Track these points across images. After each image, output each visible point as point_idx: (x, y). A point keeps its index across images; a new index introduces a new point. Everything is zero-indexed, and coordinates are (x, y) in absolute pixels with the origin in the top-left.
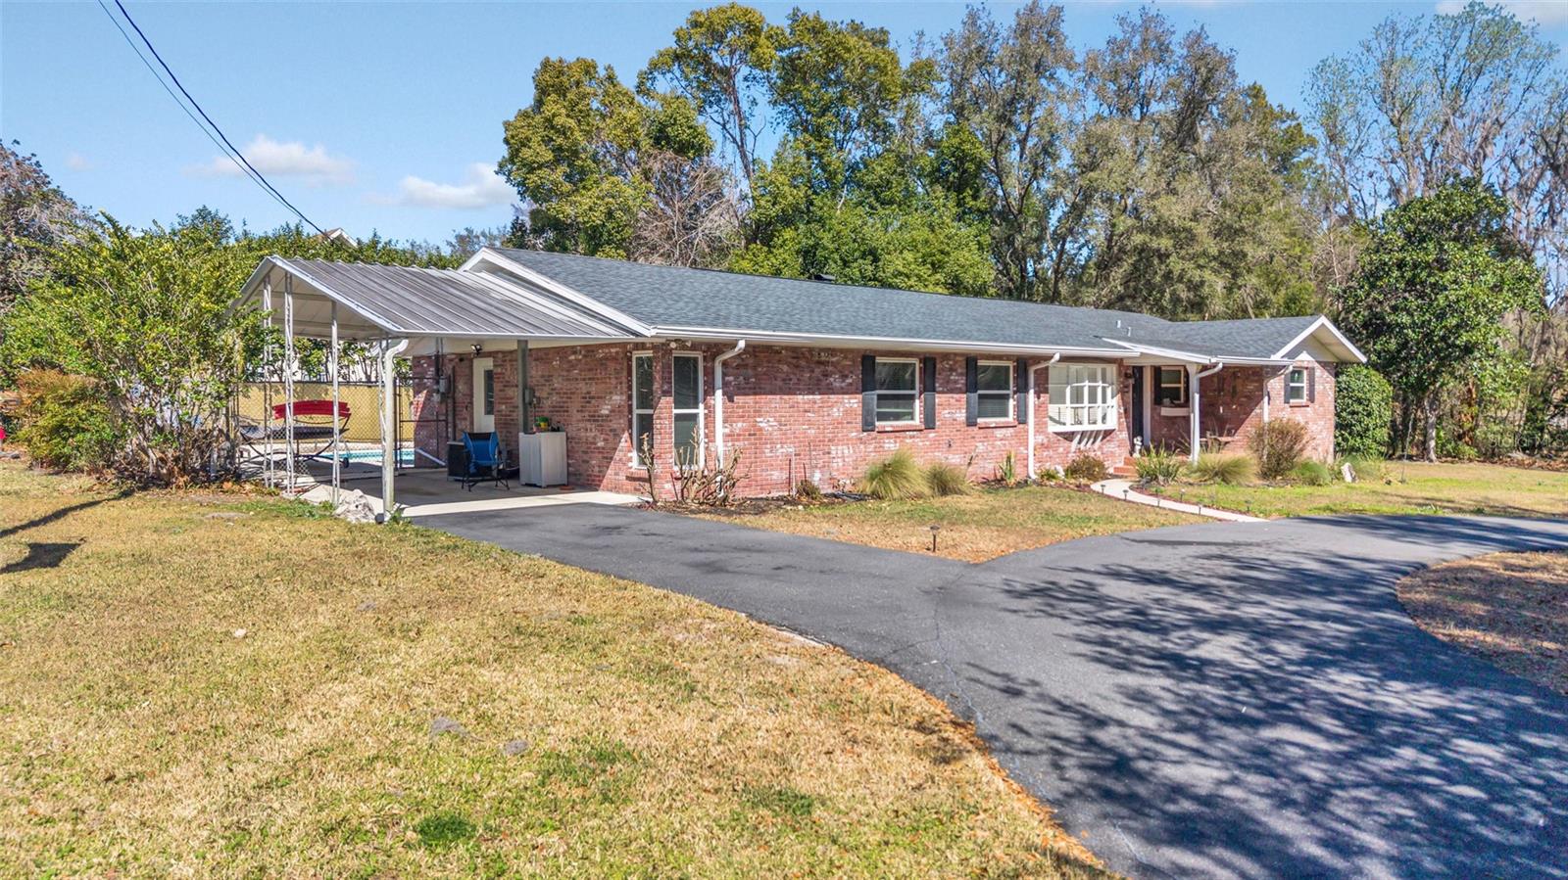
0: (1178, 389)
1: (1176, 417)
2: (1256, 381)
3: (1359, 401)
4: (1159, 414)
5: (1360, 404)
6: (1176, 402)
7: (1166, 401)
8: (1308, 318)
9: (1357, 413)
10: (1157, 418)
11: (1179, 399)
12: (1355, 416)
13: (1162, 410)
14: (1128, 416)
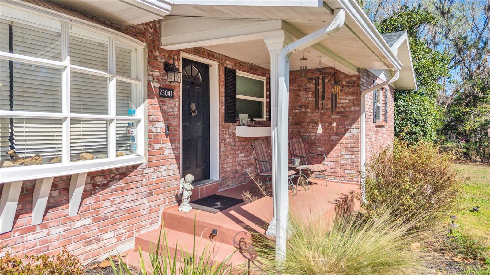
0: (261, 103)
1: (255, 139)
2: (352, 94)
3: (416, 123)
4: (233, 136)
5: (417, 125)
6: (257, 120)
7: (244, 117)
8: (399, 32)
9: (415, 133)
10: (229, 140)
11: (260, 116)
12: (413, 136)
13: (235, 129)
14: (174, 139)
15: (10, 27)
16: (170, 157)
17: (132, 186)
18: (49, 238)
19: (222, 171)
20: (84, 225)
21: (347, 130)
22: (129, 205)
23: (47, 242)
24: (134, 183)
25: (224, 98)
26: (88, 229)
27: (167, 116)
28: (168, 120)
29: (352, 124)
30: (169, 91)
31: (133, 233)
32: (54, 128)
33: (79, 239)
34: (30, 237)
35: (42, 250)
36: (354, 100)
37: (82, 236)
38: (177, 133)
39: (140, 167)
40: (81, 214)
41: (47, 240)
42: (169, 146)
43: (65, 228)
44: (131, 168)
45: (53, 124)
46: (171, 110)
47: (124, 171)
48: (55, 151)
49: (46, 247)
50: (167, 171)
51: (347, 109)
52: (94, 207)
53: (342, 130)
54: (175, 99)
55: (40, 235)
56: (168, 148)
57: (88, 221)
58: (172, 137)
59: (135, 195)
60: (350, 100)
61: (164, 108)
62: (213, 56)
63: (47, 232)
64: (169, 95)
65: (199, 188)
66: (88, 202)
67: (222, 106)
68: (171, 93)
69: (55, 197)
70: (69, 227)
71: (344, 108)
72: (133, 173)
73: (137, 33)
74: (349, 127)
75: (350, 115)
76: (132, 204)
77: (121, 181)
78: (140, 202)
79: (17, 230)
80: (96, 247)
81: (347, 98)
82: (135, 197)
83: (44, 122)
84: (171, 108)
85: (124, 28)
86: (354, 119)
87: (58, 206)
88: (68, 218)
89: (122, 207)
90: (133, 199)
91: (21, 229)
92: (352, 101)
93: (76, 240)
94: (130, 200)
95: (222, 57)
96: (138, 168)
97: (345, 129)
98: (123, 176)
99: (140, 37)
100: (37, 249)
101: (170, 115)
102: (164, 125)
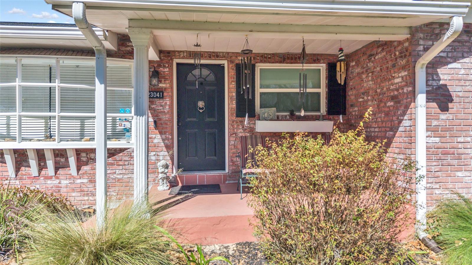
2: (405, 68)
4: (251, 130)
7: (268, 111)
10: (243, 134)
13: (255, 124)
14: (164, 132)
15: (50, 68)
16: (160, 145)
17: (121, 163)
18: (60, 185)
19: (231, 164)
20: (83, 183)
21: (400, 122)
22: (119, 177)
23: (58, 187)
24: (123, 161)
25: (234, 94)
26: (86, 186)
27: (156, 113)
28: (157, 116)
29: (404, 114)
30: (158, 93)
31: (122, 197)
32: (74, 122)
33: (79, 191)
34: (49, 182)
35: (56, 191)
36: (406, 76)
37: (81, 189)
38: (168, 126)
39: (128, 150)
40: (81, 175)
41: (59, 186)
42: (159, 136)
43: (70, 182)
44: (119, 150)
45: (73, 120)
46: (161, 108)
47: (112, 152)
48: (74, 136)
49: (58, 190)
50: (156, 156)
51: (400, 91)
52: (89, 172)
53: (396, 123)
54: (166, 99)
55: (54, 182)
56: (157, 138)
57: (85, 181)
58: (162, 129)
59: (124, 171)
60: (402, 77)
61: (153, 106)
62: (217, 56)
63: (59, 181)
64: (159, 96)
65: (198, 175)
66: (85, 169)
67: (232, 101)
68: (160, 94)
69: (63, 162)
70: (73, 182)
71: (397, 90)
72: (121, 154)
73: (125, 54)
74: (402, 118)
75: (403, 100)
76: (121, 176)
77: (110, 159)
78: (129, 176)
79: (42, 177)
80: (92, 199)
81: (400, 75)
82: (124, 172)
83: (68, 118)
84: (161, 106)
85: (114, 53)
86: (407, 105)
87: (65, 168)
88: (72, 176)
89: (112, 177)
90: (122, 173)
91: (44, 176)
92: (404, 78)
93: (77, 191)
94: (119, 173)
95: (230, 55)
96: (126, 151)
97: (399, 120)
98: (112, 155)
99: (128, 57)
100: (53, 190)
101: (159, 112)
102: (153, 120)
